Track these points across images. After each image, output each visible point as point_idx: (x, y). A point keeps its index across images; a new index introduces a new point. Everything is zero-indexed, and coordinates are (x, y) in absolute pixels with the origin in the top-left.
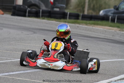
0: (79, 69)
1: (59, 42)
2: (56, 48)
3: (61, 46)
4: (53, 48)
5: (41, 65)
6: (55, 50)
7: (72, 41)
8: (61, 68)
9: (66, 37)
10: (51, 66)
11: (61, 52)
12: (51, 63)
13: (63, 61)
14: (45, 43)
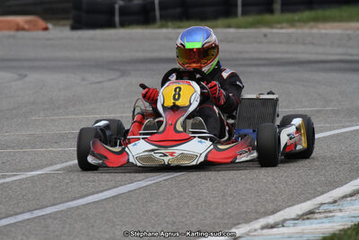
0: (255, 154)
1: (183, 84)
2: (178, 103)
3: (191, 94)
4: (169, 103)
5: (140, 159)
7: (225, 75)
9: (206, 64)
10: (170, 157)
12: (171, 150)
13: (205, 138)
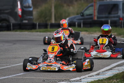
0: (122, 56)
1: (104, 38)
2: (103, 43)
3: (106, 41)
4: (101, 42)
5: (94, 56)
6: (102, 44)
7: (113, 37)
8: (109, 56)
9: (109, 34)
10: (101, 55)
11: (107, 45)
12: (102, 54)
13: (110, 51)
14: (94, 41)
